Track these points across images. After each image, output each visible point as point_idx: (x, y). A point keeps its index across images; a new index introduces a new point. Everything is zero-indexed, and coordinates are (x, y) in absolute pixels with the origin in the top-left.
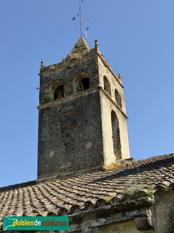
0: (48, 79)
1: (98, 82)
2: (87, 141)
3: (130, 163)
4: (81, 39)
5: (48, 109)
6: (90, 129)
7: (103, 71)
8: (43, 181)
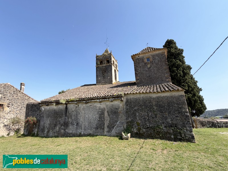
0: (98, 59)
1: (111, 62)
2: (109, 76)
3: (119, 83)
4: (107, 49)
5: (98, 67)
6: (109, 74)
7: (113, 59)
8: (98, 85)
